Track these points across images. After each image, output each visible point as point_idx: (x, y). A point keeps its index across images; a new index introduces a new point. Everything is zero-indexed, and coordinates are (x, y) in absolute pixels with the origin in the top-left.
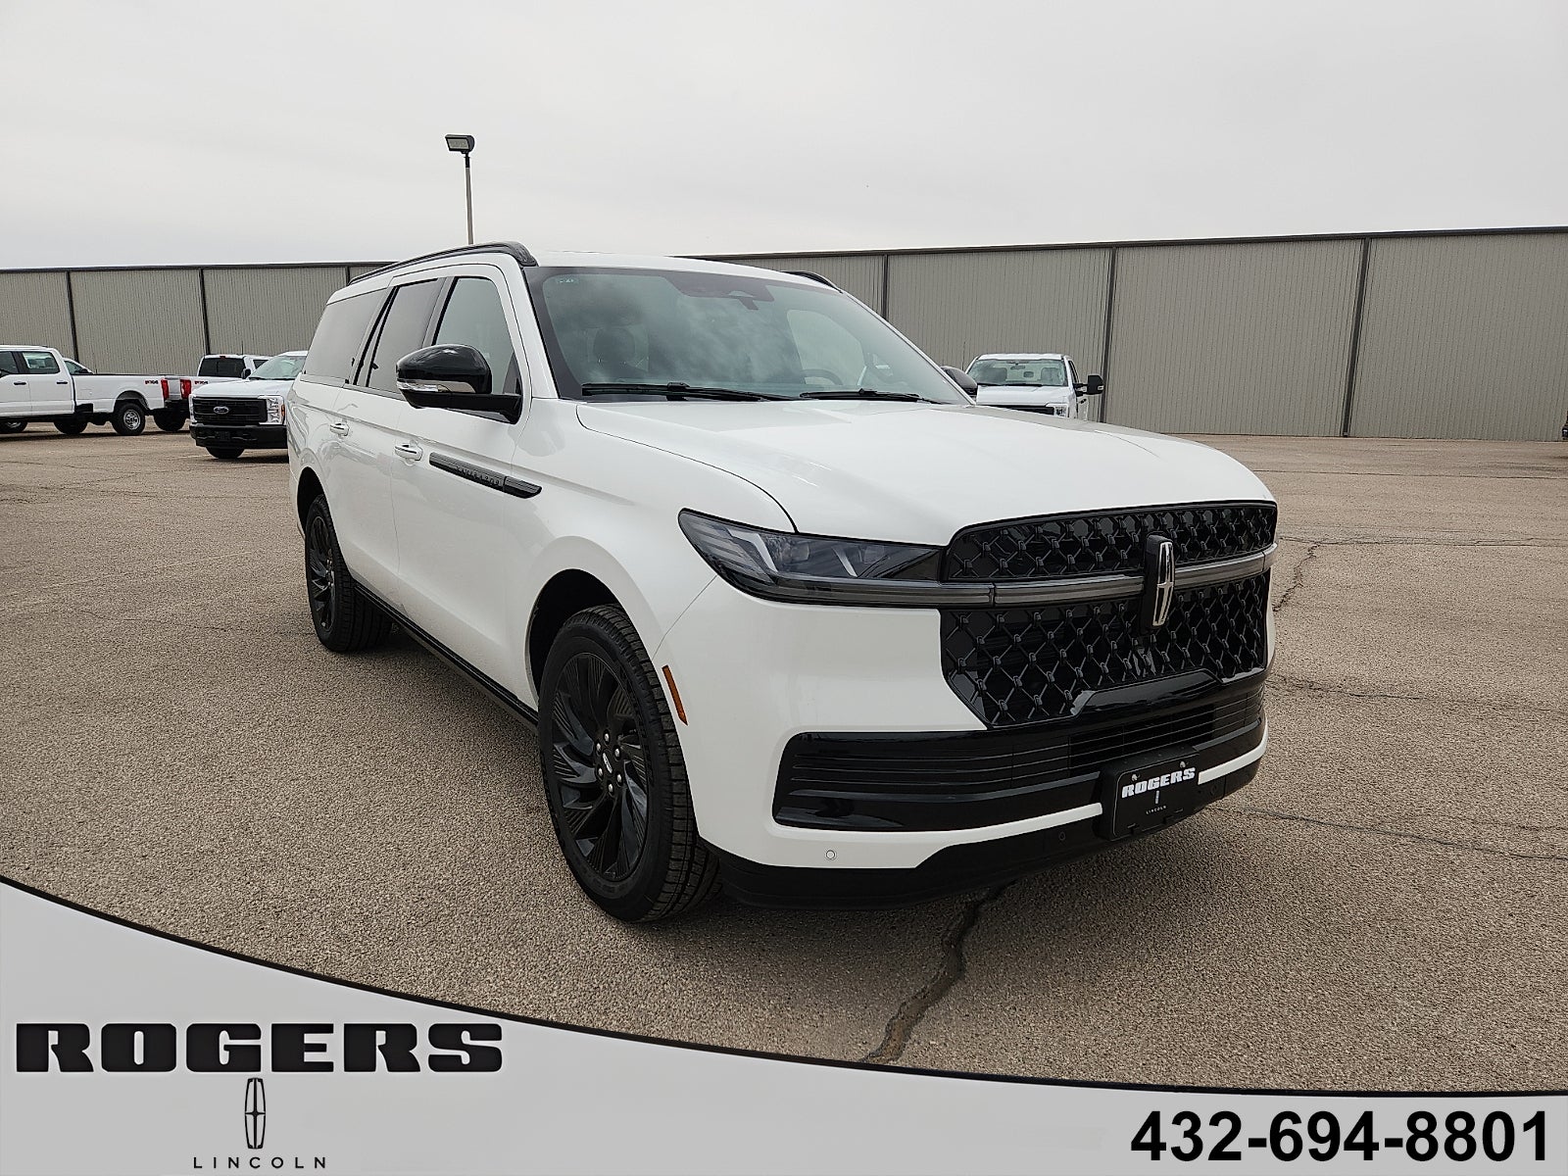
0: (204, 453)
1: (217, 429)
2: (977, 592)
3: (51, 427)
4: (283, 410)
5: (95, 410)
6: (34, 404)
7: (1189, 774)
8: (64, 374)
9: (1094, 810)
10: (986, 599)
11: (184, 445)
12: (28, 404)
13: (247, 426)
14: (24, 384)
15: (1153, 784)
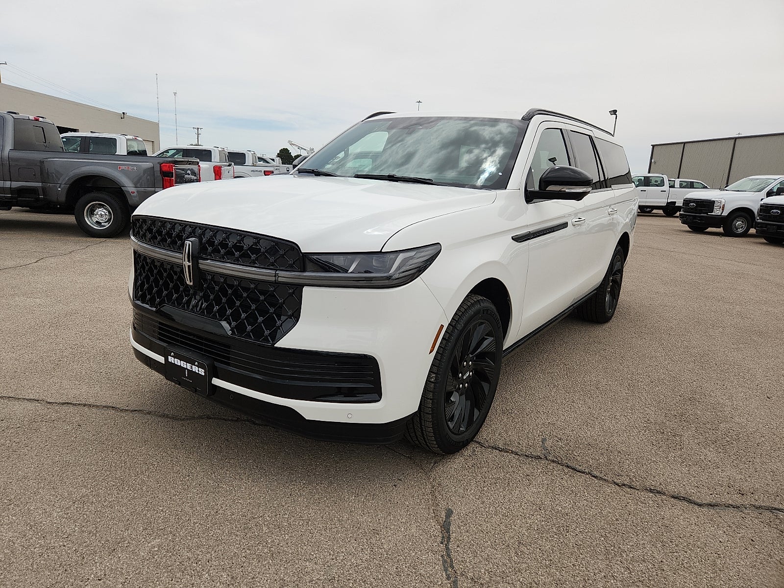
0: (686, 227)
1: (689, 215)
3: (661, 212)
4: (723, 208)
5: (676, 205)
6: (647, 200)
7: (202, 372)
8: (666, 187)
11: (676, 223)
12: (645, 200)
13: (702, 215)
14: (645, 191)
15: (183, 364)
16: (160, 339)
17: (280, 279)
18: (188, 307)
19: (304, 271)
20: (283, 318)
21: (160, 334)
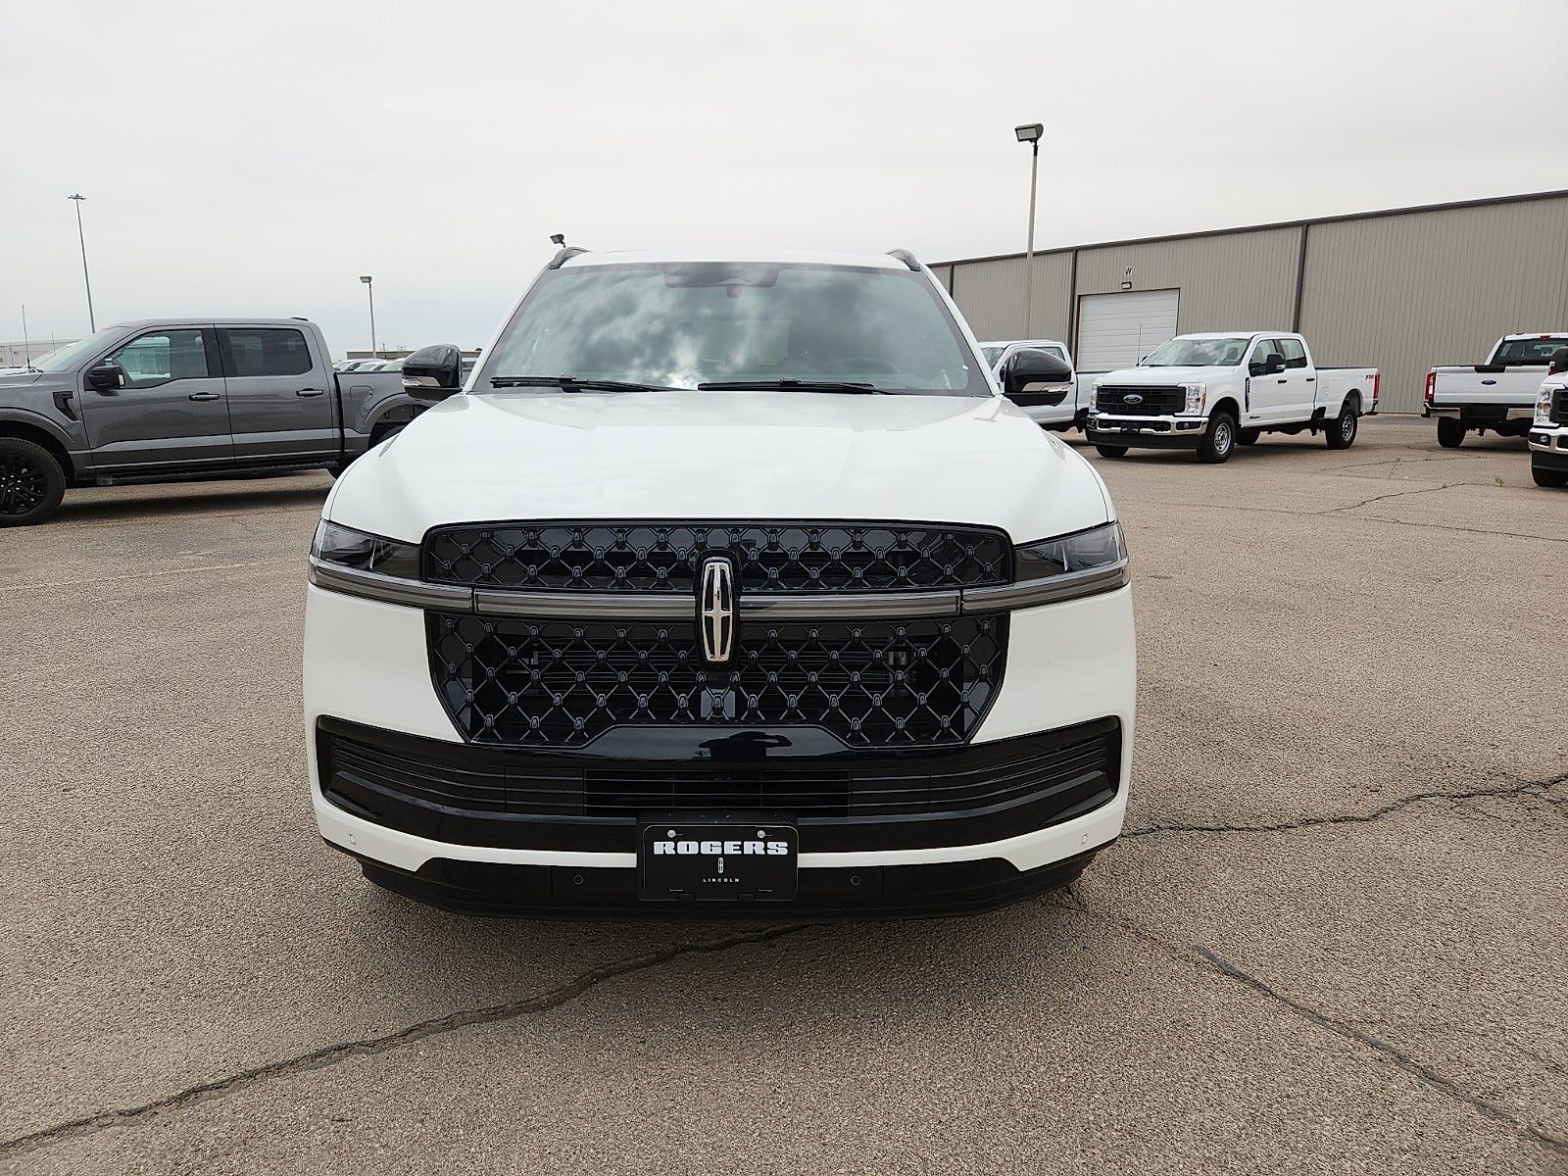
2: (455, 595)
7: (779, 848)
9: (627, 860)
10: (467, 605)
15: (709, 848)
16: (592, 812)
17: (967, 606)
18: (697, 713)
19: (1014, 581)
20: (966, 686)
21: (591, 799)
